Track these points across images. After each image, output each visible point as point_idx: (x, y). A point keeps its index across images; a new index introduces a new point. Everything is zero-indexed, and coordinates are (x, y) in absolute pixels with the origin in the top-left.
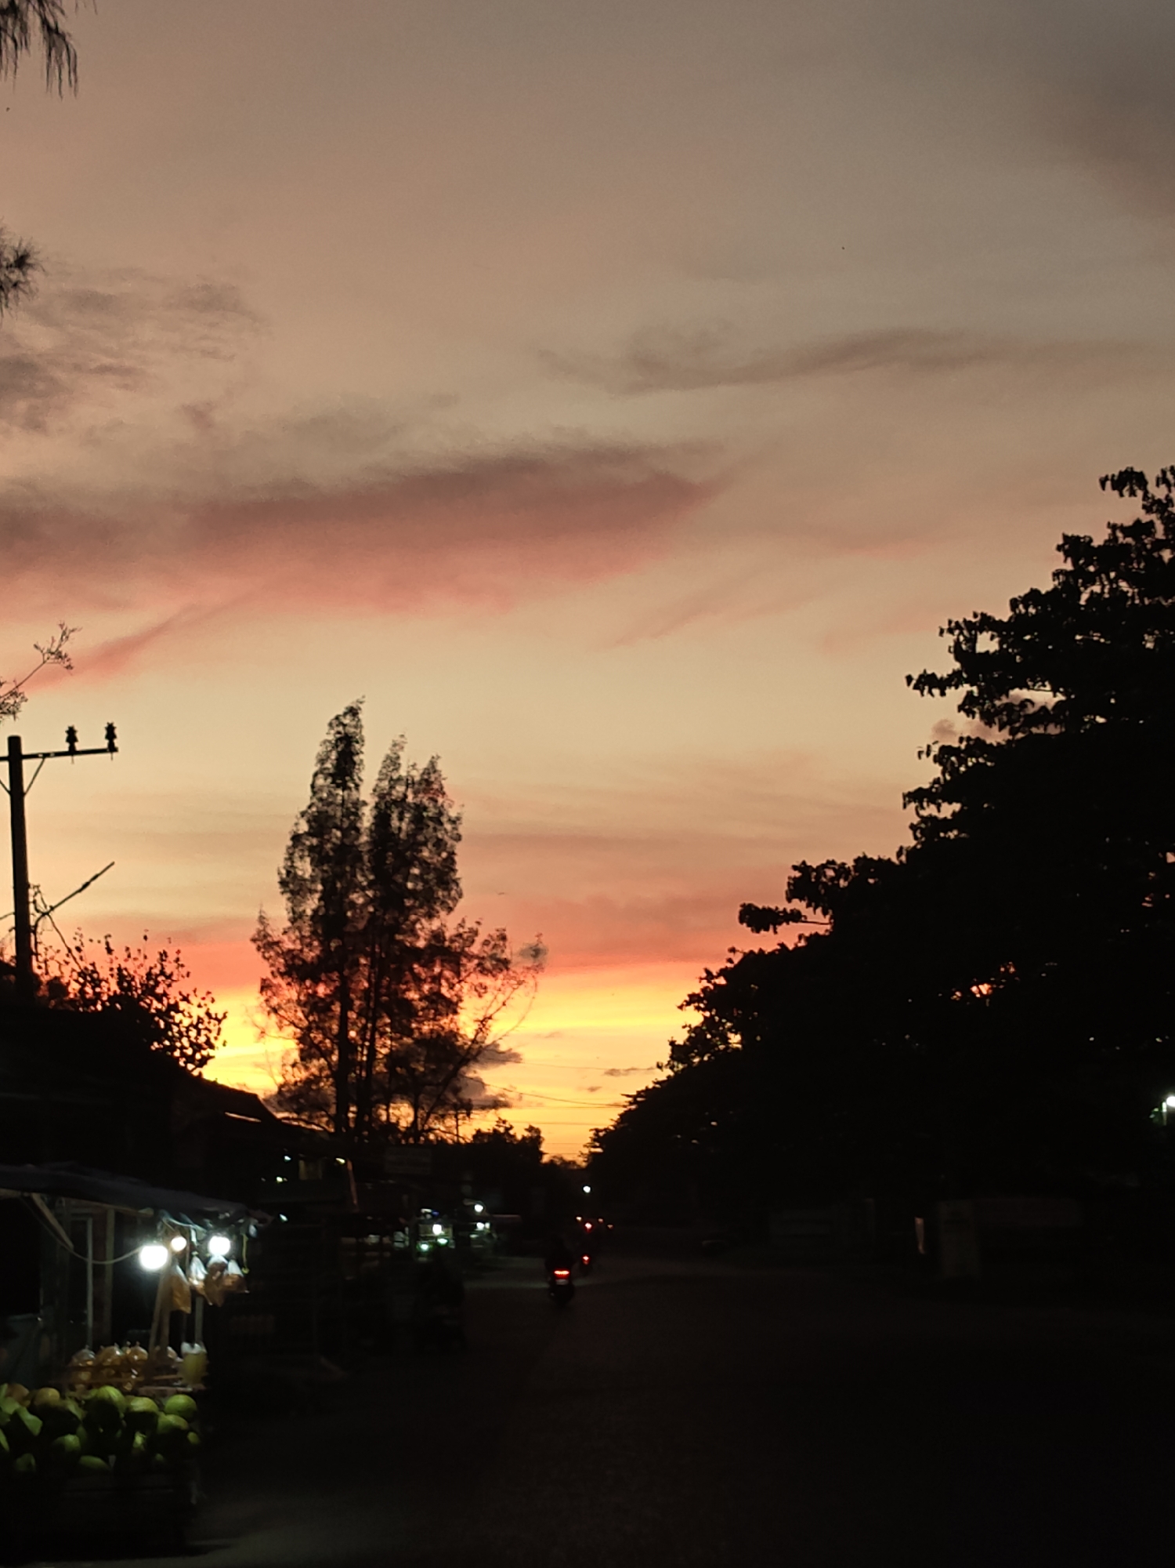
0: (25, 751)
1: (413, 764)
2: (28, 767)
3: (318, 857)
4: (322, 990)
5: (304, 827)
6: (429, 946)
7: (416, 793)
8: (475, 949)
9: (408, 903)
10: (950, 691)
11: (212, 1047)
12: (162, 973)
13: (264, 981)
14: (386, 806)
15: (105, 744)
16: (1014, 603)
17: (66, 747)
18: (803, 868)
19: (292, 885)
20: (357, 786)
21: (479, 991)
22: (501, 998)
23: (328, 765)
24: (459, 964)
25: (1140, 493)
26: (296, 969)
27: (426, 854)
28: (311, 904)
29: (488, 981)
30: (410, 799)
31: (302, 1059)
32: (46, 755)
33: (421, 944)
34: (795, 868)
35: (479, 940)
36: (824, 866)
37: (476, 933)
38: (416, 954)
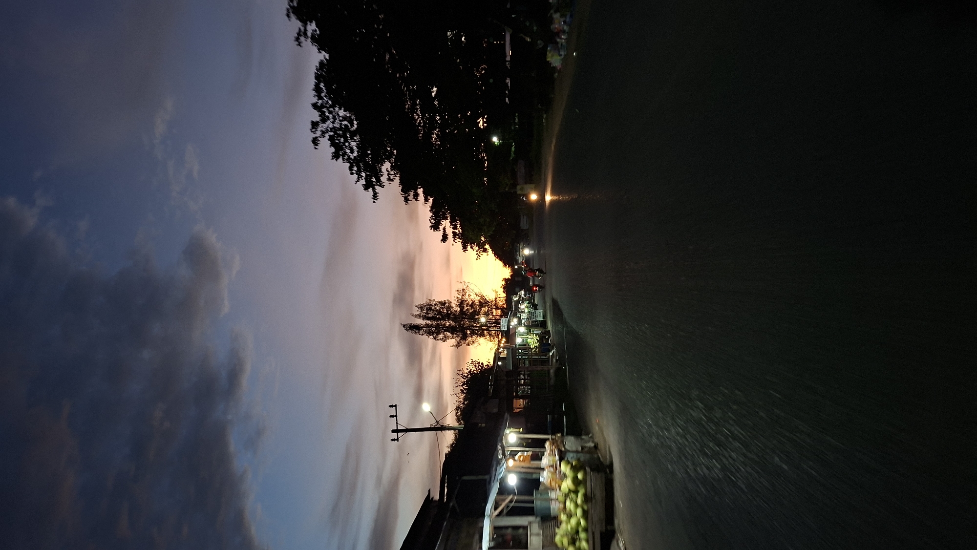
0: (396, 429)
1: (417, 311)
2: (400, 428)
3: (438, 334)
4: (469, 332)
5: (432, 337)
6: (460, 307)
7: (424, 310)
8: (460, 297)
9: (449, 312)
10: (377, 191)
11: (479, 362)
12: (462, 374)
13: (467, 345)
14: (425, 318)
15: (394, 408)
16: (352, 174)
17: (395, 418)
18: (431, 227)
19: (444, 339)
20: (422, 325)
21: (469, 295)
22: (471, 291)
23: (417, 332)
24: (464, 300)
25: (319, 139)
26: (464, 337)
27: (438, 308)
28: (449, 334)
29: (467, 294)
30: (425, 312)
31: (484, 336)
32: (397, 423)
33: (459, 309)
34: (431, 229)
35: (459, 296)
36: (431, 222)
37: (457, 297)
38: (461, 310)
